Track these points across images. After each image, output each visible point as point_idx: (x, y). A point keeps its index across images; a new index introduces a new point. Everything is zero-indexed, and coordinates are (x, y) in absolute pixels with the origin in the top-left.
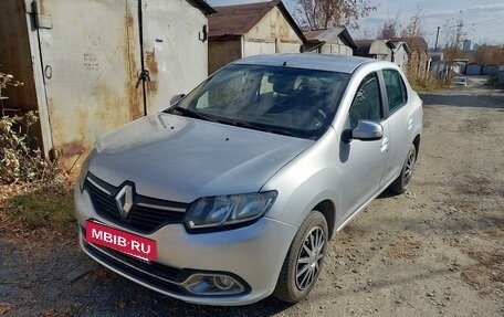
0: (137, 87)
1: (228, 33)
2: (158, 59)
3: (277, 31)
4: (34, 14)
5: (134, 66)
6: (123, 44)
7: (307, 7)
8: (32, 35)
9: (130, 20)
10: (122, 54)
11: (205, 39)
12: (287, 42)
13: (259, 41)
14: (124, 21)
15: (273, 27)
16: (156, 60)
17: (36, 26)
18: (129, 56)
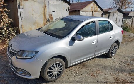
0: (46, 23)
1: (77, 10)
2: (53, 16)
3: (93, 9)
4: (19, 5)
5: (46, 18)
6: (43, 12)
7: (116, 2)
8: (19, 10)
9: (45, 6)
10: (42, 15)
11: (68, 11)
12: (97, 12)
13: (86, 12)
14: (43, 6)
15: (92, 8)
16: (52, 16)
17: (19, 8)
18: (44, 15)
